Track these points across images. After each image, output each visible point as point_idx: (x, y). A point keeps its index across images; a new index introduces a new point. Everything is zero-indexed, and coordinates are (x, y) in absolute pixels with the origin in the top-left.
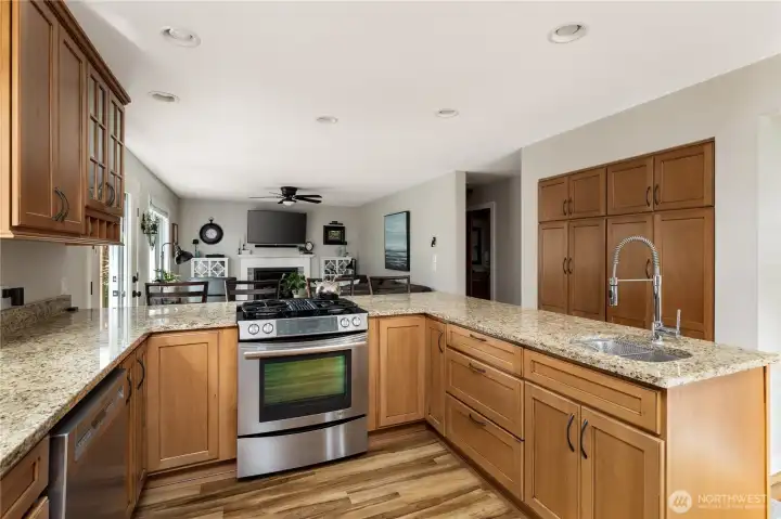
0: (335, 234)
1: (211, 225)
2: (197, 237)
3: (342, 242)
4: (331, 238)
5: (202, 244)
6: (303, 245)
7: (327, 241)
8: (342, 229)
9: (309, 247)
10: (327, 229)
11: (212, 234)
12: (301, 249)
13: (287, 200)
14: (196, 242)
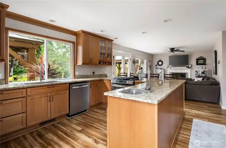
0: (201, 61)
1: (160, 61)
2: (157, 64)
3: (204, 64)
4: (199, 63)
5: (158, 66)
6: (188, 66)
7: (197, 64)
8: (205, 59)
9: (190, 66)
10: (197, 60)
11: (160, 63)
12: (187, 67)
13: (172, 52)
14: (156, 65)
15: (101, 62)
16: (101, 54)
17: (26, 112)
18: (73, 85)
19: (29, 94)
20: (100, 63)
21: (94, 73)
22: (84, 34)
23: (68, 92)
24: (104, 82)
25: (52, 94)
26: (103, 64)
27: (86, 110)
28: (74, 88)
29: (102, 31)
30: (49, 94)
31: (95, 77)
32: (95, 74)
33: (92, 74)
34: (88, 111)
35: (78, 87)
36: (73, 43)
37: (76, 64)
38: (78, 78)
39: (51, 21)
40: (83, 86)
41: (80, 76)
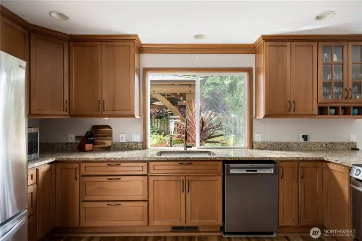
15: (326, 108)
16: (327, 85)
17: (147, 201)
18: (231, 165)
19: (151, 171)
20: (322, 111)
21: (305, 137)
22: (268, 43)
23: (220, 178)
24: (328, 168)
25: (187, 178)
26: (336, 113)
27: (272, 233)
28: (232, 171)
29: (318, 18)
30: (184, 178)
31: (311, 150)
32: (311, 139)
33: (302, 140)
34: (275, 235)
35: (244, 171)
36: (249, 70)
37: (256, 116)
38: (259, 149)
39: (197, 37)
40: (259, 171)
41: (264, 143)
